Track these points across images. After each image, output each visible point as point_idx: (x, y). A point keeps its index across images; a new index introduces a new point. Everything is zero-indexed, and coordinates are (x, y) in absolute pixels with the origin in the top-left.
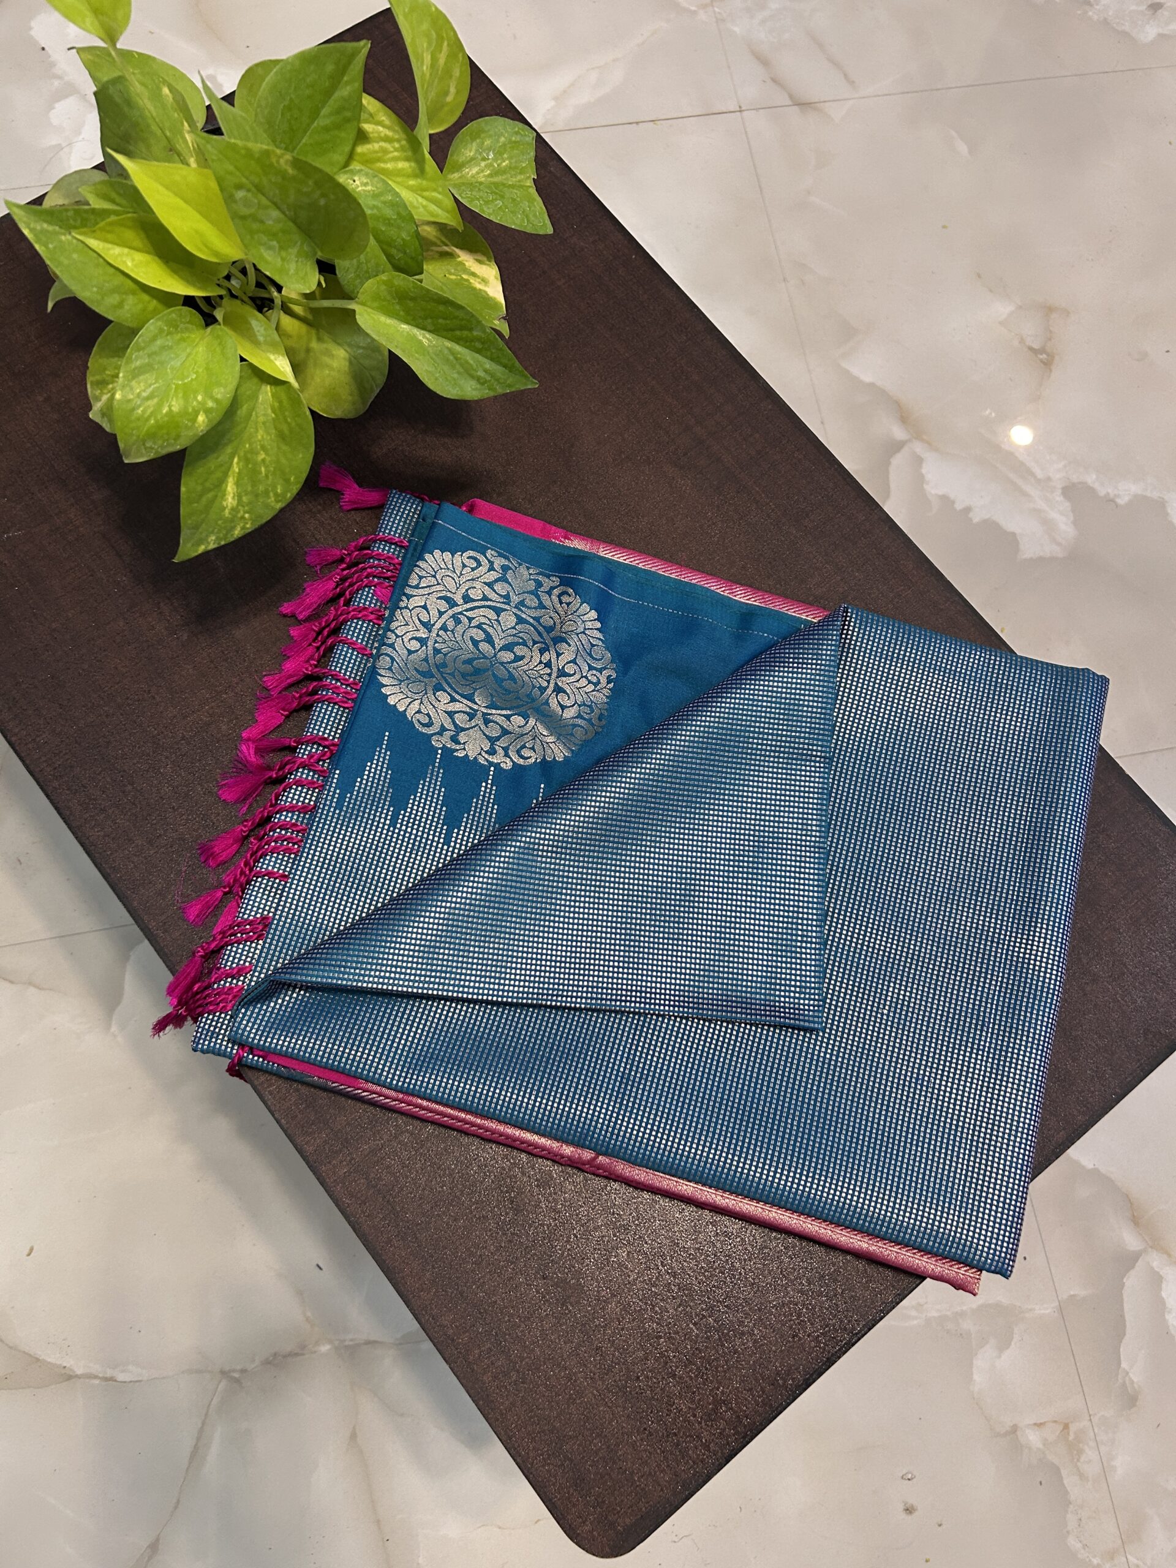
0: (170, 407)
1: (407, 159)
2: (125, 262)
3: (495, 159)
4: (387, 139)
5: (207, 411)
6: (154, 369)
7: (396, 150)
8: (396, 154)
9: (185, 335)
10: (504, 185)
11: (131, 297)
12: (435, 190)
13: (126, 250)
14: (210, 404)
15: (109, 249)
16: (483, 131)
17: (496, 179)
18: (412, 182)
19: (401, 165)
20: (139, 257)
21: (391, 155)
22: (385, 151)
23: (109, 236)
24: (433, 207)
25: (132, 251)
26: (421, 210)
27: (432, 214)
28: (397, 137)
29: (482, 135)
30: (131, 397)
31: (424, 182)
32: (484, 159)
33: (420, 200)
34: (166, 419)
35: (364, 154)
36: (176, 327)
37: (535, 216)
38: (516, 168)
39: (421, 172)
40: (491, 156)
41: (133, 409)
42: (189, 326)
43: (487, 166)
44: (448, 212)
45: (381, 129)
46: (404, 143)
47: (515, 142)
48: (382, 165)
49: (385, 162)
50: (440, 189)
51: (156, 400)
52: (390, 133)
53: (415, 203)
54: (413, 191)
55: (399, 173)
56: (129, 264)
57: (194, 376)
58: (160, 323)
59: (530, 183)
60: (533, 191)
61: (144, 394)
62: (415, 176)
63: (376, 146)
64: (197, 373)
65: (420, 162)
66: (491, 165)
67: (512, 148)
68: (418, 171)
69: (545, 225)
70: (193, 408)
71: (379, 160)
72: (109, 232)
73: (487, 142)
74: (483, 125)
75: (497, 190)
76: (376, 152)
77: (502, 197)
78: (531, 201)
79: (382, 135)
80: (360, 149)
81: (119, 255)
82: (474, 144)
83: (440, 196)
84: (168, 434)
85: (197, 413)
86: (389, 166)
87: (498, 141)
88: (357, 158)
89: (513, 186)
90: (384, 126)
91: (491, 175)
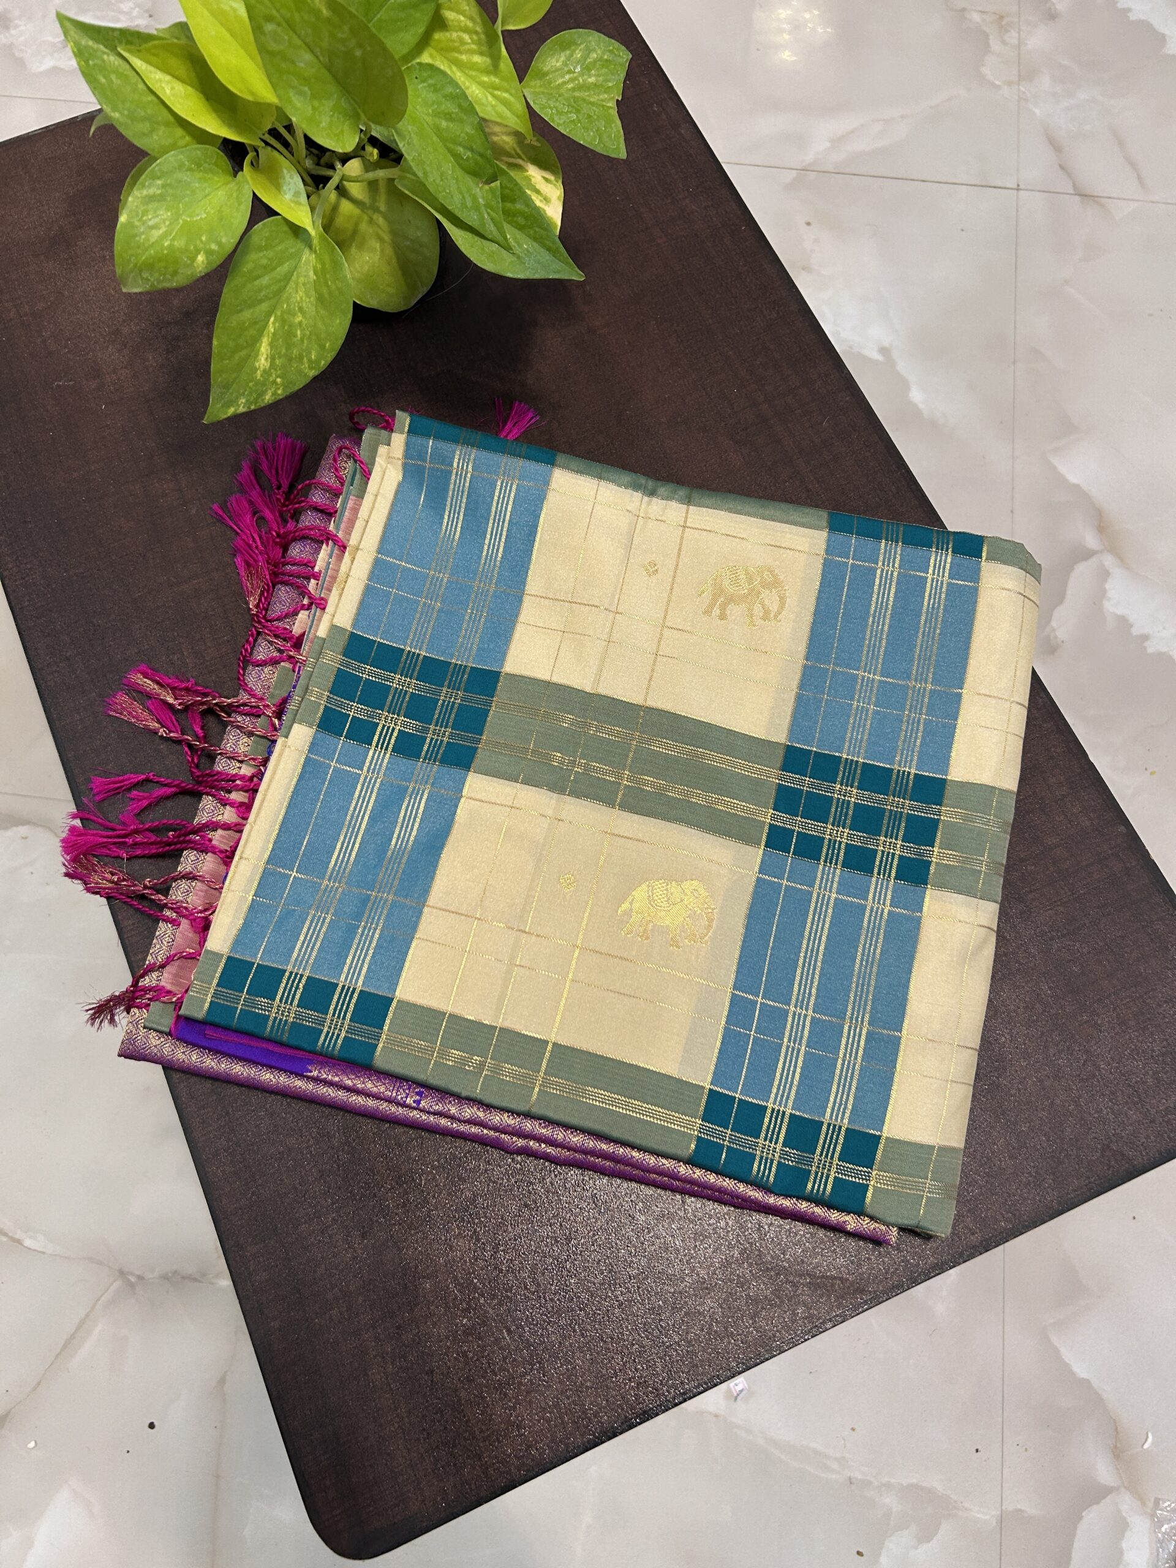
0: (173, 239)
1: (482, 54)
2: (163, 88)
3: (582, 74)
4: (466, 30)
5: (209, 253)
6: (165, 200)
7: (473, 42)
8: (473, 46)
9: (210, 176)
10: (584, 100)
11: (163, 128)
12: (506, 91)
13: (168, 78)
14: (214, 247)
15: (151, 72)
16: (575, 44)
17: (577, 94)
18: (485, 79)
19: (477, 59)
20: (180, 88)
21: (467, 47)
22: (462, 42)
23: (154, 59)
24: (501, 108)
25: (175, 80)
26: (489, 108)
27: (500, 115)
28: (478, 29)
29: (573, 48)
30: (137, 223)
31: (497, 80)
32: (569, 72)
33: (490, 98)
34: (165, 252)
35: (439, 41)
36: (199, 165)
37: (610, 136)
38: (602, 86)
39: (495, 69)
40: (578, 69)
41: (135, 236)
42: (214, 168)
43: (572, 80)
44: (518, 117)
45: (462, 18)
46: (483, 36)
47: (607, 60)
48: (456, 55)
49: (461, 53)
50: (513, 91)
51: (161, 232)
52: (470, 24)
53: (484, 101)
54: (484, 87)
55: (473, 66)
56: (168, 92)
57: (204, 216)
58: (182, 157)
59: (612, 104)
60: (614, 112)
61: (151, 223)
62: (488, 72)
63: (455, 35)
64: (207, 213)
65: (495, 59)
66: (576, 79)
67: (603, 66)
68: (491, 68)
69: (618, 148)
70: (195, 247)
71: (456, 50)
72: (154, 55)
73: (578, 55)
74: (576, 36)
75: (576, 104)
76: (453, 41)
77: (578, 111)
78: (609, 122)
79: (463, 24)
80: (437, 36)
81: (160, 80)
82: (563, 55)
83: (512, 99)
84: (165, 268)
85: (198, 252)
86: (464, 57)
87: (588, 55)
88: (433, 43)
89: (593, 104)
90: (464, 16)
91: (573, 89)
